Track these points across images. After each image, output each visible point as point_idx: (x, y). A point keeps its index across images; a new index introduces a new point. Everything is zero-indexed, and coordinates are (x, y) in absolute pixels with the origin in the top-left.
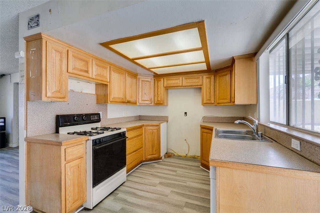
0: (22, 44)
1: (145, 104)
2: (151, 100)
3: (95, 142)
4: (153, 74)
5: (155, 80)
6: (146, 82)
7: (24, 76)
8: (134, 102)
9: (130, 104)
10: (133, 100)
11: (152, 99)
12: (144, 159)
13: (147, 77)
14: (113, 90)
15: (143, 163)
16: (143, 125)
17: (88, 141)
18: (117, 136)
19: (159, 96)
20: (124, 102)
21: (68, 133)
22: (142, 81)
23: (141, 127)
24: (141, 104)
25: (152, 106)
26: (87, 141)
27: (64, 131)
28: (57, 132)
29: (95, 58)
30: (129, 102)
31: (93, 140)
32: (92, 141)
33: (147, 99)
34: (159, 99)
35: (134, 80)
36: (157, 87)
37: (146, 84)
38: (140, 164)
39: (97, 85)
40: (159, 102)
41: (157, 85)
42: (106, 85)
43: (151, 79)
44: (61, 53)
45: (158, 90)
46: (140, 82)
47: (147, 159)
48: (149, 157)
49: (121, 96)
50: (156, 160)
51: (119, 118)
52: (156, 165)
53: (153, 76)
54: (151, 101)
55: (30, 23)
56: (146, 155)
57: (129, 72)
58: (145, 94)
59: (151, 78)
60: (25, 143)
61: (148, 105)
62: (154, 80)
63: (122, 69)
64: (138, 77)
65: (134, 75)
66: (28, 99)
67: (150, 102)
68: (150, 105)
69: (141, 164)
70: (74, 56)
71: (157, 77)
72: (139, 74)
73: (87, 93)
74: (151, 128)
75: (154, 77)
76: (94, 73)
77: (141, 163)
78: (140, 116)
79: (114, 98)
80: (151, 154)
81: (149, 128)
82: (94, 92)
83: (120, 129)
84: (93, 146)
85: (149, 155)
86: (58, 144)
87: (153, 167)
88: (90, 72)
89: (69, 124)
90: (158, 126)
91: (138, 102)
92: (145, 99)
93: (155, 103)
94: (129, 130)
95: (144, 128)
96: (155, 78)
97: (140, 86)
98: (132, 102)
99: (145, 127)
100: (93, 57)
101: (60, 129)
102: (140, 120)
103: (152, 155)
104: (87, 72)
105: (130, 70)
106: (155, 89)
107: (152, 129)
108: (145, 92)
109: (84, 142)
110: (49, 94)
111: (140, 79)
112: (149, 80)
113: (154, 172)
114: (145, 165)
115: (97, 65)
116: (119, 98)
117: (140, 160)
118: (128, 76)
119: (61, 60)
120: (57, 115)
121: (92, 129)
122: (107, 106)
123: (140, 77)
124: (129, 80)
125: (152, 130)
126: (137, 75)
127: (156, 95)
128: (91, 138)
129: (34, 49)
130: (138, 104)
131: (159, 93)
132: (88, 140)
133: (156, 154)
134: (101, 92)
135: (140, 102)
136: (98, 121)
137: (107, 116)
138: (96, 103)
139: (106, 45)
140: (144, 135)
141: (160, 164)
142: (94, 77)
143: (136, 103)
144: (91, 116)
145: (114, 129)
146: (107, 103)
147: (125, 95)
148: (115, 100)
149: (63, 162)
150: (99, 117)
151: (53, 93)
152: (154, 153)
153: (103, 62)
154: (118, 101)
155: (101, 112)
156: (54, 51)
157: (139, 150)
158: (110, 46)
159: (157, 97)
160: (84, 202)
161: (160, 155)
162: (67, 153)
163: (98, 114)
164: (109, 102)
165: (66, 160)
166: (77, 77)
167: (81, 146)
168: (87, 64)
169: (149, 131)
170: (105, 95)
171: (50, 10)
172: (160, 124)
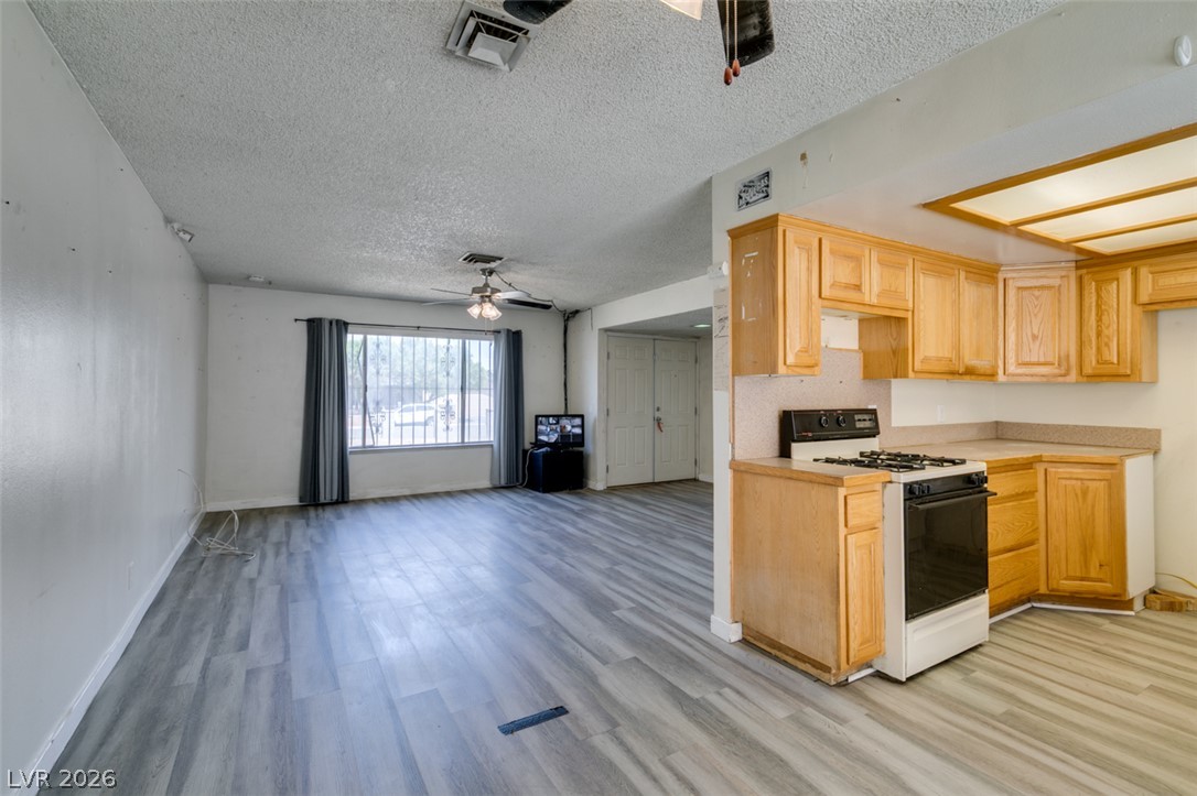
0: (721, 246)
1: (1037, 379)
2: (1063, 360)
3: (911, 491)
4: (1072, 256)
5: (1086, 278)
6: (1037, 293)
7: (726, 318)
8: (989, 372)
9: (973, 377)
10: (981, 364)
11: (1068, 356)
12: (1043, 590)
13: (1043, 273)
14: (922, 333)
15: (1035, 605)
16: (1039, 459)
17: (889, 485)
18: (960, 484)
19: (1107, 345)
20: (953, 373)
21: (815, 460)
22: (1019, 288)
23: (1027, 465)
24: (1016, 379)
25: (1069, 384)
26: (885, 484)
27: (805, 454)
28: (785, 452)
29: (879, 243)
30: (970, 372)
31: (905, 485)
32: (902, 486)
33: (1042, 360)
34: (1106, 357)
35: (988, 291)
36: (1098, 306)
37: (1037, 298)
38: (1023, 603)
39: (866, 323)
40: (1107, 369)
41: (1094, 299)
42: (900, 321)
43: (1062, 277)
44: (808, 251)
45: (1105, 318)
46: (1011, 293)
47: (1058, 591)
48: (1068, 585)
49: (946, 352)
50: (1100, 607)
51: (924, 429)
52: (1106, 625)
53: (1073, 264)
54: (1064, 363)
55: (743, 195)
56: (1054, 573)
57: (969, 265)
58: (1035, 337)
59: (1063, 273)
60: (729, 474)
61: (1048, 382)
62: (1080, 279)
63: (948, 260)
64: (1001, 276)
65: (986, 273)
66: (737, 370)
67: (1057, 371)
68: (1061, 379)
69: (1028, 606)
70: (832, 252)
71: (1092, 264)
72: (1007, 265)
73: (840, 350)
74: (1078, 471)
75: (1077, 268)
76: (876, 289)
77: (1026, 602)
78: (997, 423)
79: (925, 360)
80: (1078, 574)
81: (1063, 470)
82: (854, 345)
83: (963, 462)
84: (905, 500)
85: (1066, 579)
86: (830, 481)
87: (1096, 629)
88: (865, 288)
89: (810, 434)
90: (1114, 467)
91: (1001, 372)
92: (1034, 359)
93: (1088, 370)
94: (997, 468)
95: (1040, 468)
96: (1084, 271)
97: (1011, 310)
98: (982, 371)
99: (1046, 465)
100: (870, 241)
101: (794, 446)
102: (998, 438)
103: (1082, 579)
104: (858, 288)
105: (974, 258)
106: (1086, 315)
107: (1082, 477)
108: (1036, 332)
109: (878, 487)
110: (790, 360)
111: (1010, 283)
112: (1056, 282)
113: (1106, 645)
114: (1049, 615)
115: (881, 263)
116: (939, 359)
117: (1028, 589)
118: (966, 278)
119: (809, 270)
120: (784, 412)
121: (862, 454)
122: (890, 388)
123: (1009, 275)
124: (970, 292)
125: (1079, 483)
126: (997, 271)
127: (1094, 339)
128: (899, 477)
129: (754, 254)
130: (1001, 378)
131: (1106, 332)
132: (891, 482)
133: (1101, 581)
134: (882, 341)
135: (1012, 368)
136: (873, 432)
137: (890, 420)
138: (861, 376)
139: (941, 206)
140: (1040, 496)
141: (1124, 625)
142: (874, 301)
143: (992, 375)
144: (857, 417)
145: (940, 462)
146: (905, 376)
147: (957, 347)
148: (927, 367)
149: (842, 531)
150: (876, 421)
151: (796, 354)
152: (1093, 574)
153: (895, 251)
154: (937, 369)
155: (874, 407)
156: (797, 251)
157: (1027, 549)
158: (953, 205)
159: (1098, 349)
160: (881, 653)
161: (1125, 589)
162: (849, 507)
163: (873, 412)
164: (911, 373)
165: (846, 526)
166: (836, 306)
167: (877, 497)
168: (859, 266)
169: (1064, 482)
170: (894, 352)
171: (803, 157)
172: (1122, 459)
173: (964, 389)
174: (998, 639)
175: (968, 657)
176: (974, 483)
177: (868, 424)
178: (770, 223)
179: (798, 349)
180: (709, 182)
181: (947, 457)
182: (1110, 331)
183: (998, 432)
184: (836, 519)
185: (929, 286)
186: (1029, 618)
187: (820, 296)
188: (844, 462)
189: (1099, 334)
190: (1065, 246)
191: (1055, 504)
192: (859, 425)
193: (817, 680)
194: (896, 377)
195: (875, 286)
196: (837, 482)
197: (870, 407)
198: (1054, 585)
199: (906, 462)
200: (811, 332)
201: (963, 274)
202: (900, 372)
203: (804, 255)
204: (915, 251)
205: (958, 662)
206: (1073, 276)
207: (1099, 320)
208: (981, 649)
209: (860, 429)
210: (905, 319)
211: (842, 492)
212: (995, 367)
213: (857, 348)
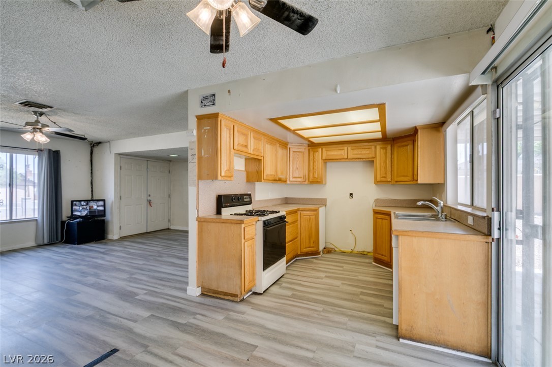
0: (193, 123)
1: (298, 183)
2: (304, 177)
3: (265, 223)
4: (307, 142)
5: (310, 150)
6: (298, 154)
7: (195, 154)
10: (283, 177)
11: (306, 175)
12: (299, 253)
13: (299, 147)
14: (266, 165)
15: (297, 258)
16: (298, 210)
17: (258, 222)
19: (315, 172)
20: (275, 180)
21: (231, 215)
22: (293, 151)
23: (295, 212)
24: (292, 183)
25: (306, 184)
26: (256, 222)
27: (227, 212)
28: (219, 212)
29: (253, 130)
30: (280, 180)
31: (263, 221)
33: (299, 176)
34: (315, 176)
35: (285, 152)
36: (313, 160)
38: (294, 258)
39: (248, 160)
40: (315, 180)
41: (312, 157)
42: (259, 160)
44: (230, 130)
45: (315, 163)
46: (291, 153)
47: (303, 253)
48: (306, 250)
49: (273, 173)
50: (314, 256)
51: (266, 201)
52: (315, 261)
56: (302, 247)
57: (280, 142)
58: (297, 168)
59: (305, 148)
60: (196, 223)
61: (301, 184)
62: (309, 150)
63: (274, 139)
64: (288, 147)
65: (284, 145)
66: (200, 178)
67: (303, 180)
68: (304, 183)
69: (295, 259)
70: (238, 131)
71: (313, 146)
72: (291, 143)
73: (239, 170)
74: (308, 213)
75: (308, 146)
76: (252, 148)
77: (295, 258)
78: (286, 198)
79: (267, 175)
81: (305, 213)
82: (243, 168)
83: (279, 212)
84: (263, 227)
85: (305, 248)
86: (238, 222)
87: (312, 262)
88: (249, 147)
89: (229, 204)
90: (316, 210)
91: (288, 180)
92: (297, 176)
93: (310, 180)
94: (288, 213)
95: (299, 212)
96: (310, 148)
97: (291, 159)
98: (283, 180)
99: (300, 211)
100: (250, 129)
101: (223, 210)
102: (286, 203)
103: (309, 247)
104: (246, 146)
105: (281, 139)
106: (310, 162)
109: (254, 223)
110: (223, 174)
111: (291, 149)
112: (303, 150)
114: (300, 261)
115: (254, 138)
116: (271, 175)
117: (295, 253)
118: (279, 146)
119: (230, 137)
120: (219, 195)
121: (246, 211)
122: (255, 186)
123: (291, 147)
124: (280, 151)
125: (309, 216)
126: (287, 145)
127: (312, 170)
128: (261, 219)
129: (208, 128)
130: (288, 182)
134: (253, 168)
135: (291, 179)
136: (250, 203)
137: (255, 197)
138: (246, 181)
139: (275, 120)
140: (299, 222)
141: (319, 260)
142: (252, 152)
143: (286, 181)
144: (245, 197)
145: (272, 212)
146: (261, 181)
147: (276, 171)
148: (268, 178)
149: (243, 241)
150: (251, 198)
151: (225, 172)
152: (312, 246)
153: (259, 134)
154: (271, 179)
155: (250, 193)
156: (225, 129)
157: (295, 240)
158: (279, 121)
159: (313, 173)
160: (255, 285)
161: (319, 249)
162: (245, 231)
163: (250, 195)
164: (263, 180)
165: (244, 239)
166: (239, 153)
167: (254, 227)
168: (246, 139)
169: (305, 217)
170: (257, 172)
171: (229, 91)
172: (319, 208)
173: (277, 186)
174: (288, 272)
175: (280, 280)
176: (282, 219)
177: (248, 200)
178: (215, 116)
179: (226, 169)
180: (186, 92)
181: (274, 210)
182: (316, 168)
183: (286, 201)
184: (241, 237)
185: (268, 147)
186: (296, 263)
187: (234, 148)
188: (242, 215)
189: (313, 168)
190: (307, 139)
191: (302, 224)
192: (245, 200)
193: (233, 301)
194: (258, 181)
195: (252, 146)
196: (241, 222)
197: (249, 193)
198: (302, 251)
199: (262, 213)
200: (231, 163)
201: (278, 144)
202: (259, 180)
203: (228, 131)
204: (264, 135)
205: (277, 282)
206: (307, 149)
207: (313, 164)
208: (284, 276)
209: (246, 201)
210: (261, 160)
211: (243, 226)
212: (286, 178)
213: (244, 170)
